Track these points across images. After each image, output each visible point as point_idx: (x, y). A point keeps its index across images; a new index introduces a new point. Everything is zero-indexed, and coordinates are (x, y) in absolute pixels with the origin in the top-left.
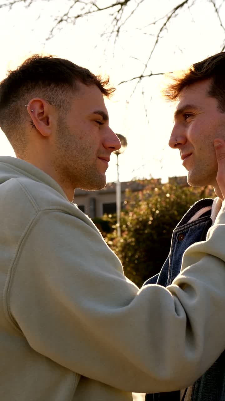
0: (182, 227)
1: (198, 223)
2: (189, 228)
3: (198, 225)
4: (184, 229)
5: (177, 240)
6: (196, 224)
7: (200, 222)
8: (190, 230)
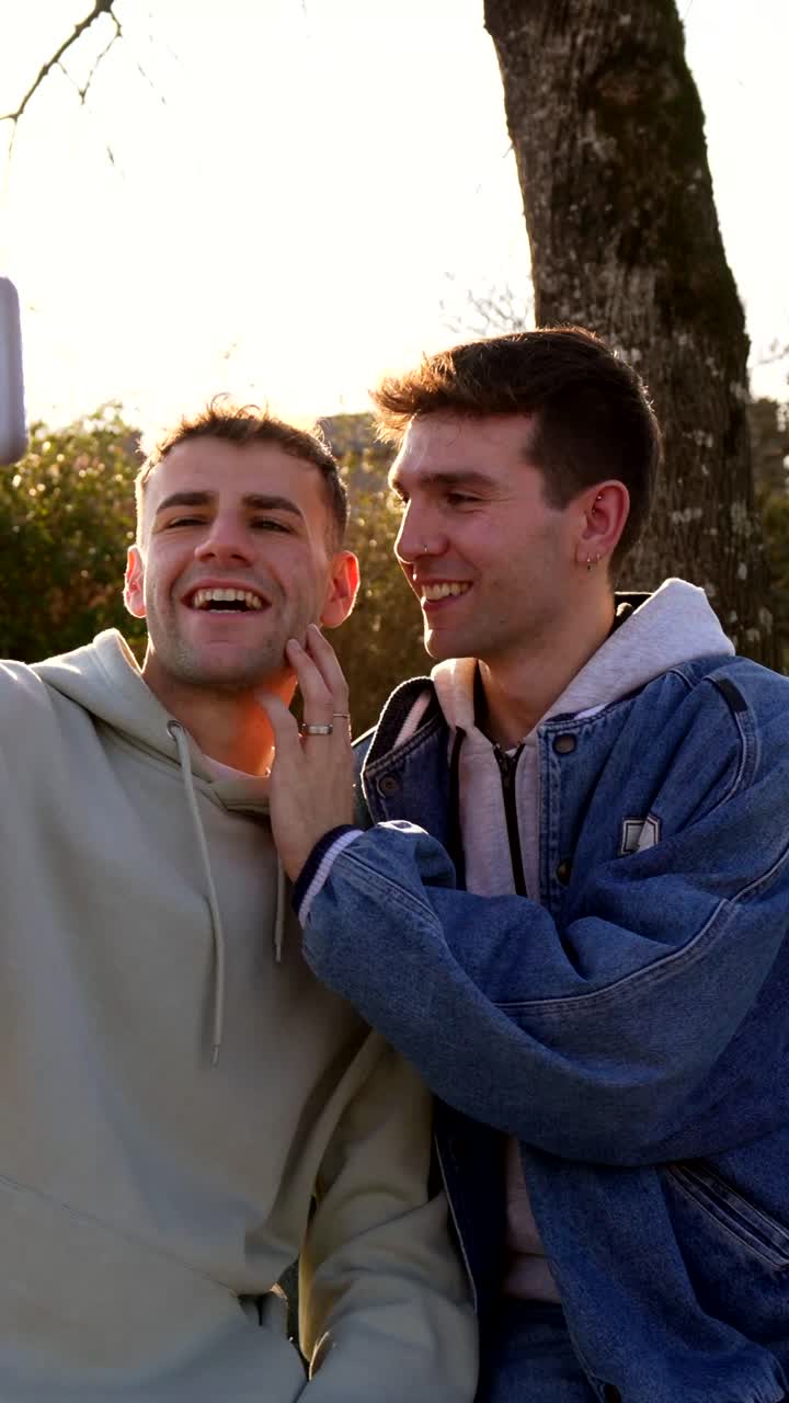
0: (385, 760)
1: (421, 742)
2: (403, 757)
3: (422, 746)
4: (393, 763)
5: (382, 794)
6: (417, 746)
7: (424, 739)
8: (408, 761)
